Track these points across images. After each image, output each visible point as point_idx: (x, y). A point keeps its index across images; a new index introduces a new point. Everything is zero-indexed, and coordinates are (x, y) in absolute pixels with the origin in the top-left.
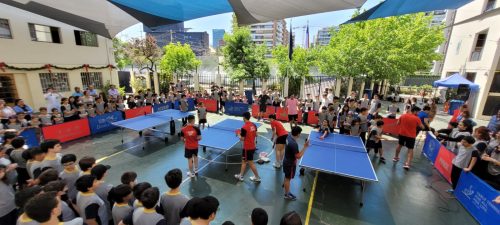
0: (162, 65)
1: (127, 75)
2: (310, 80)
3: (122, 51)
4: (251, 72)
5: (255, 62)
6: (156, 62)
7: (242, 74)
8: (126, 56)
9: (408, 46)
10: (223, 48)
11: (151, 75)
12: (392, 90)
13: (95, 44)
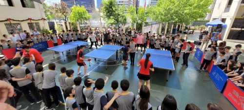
0: (71, 18)
1: (53, 23)
2: (147, 24)
3: (48, 11)
4: (117, 20)
5: (119, 15)
6: (67, 16)
7: (112, 22)
8: (51, 13)
9: (195, 5)
10: (102, 8)
11: (66, 23)
12: (186, 28)
13: (33, 7)
